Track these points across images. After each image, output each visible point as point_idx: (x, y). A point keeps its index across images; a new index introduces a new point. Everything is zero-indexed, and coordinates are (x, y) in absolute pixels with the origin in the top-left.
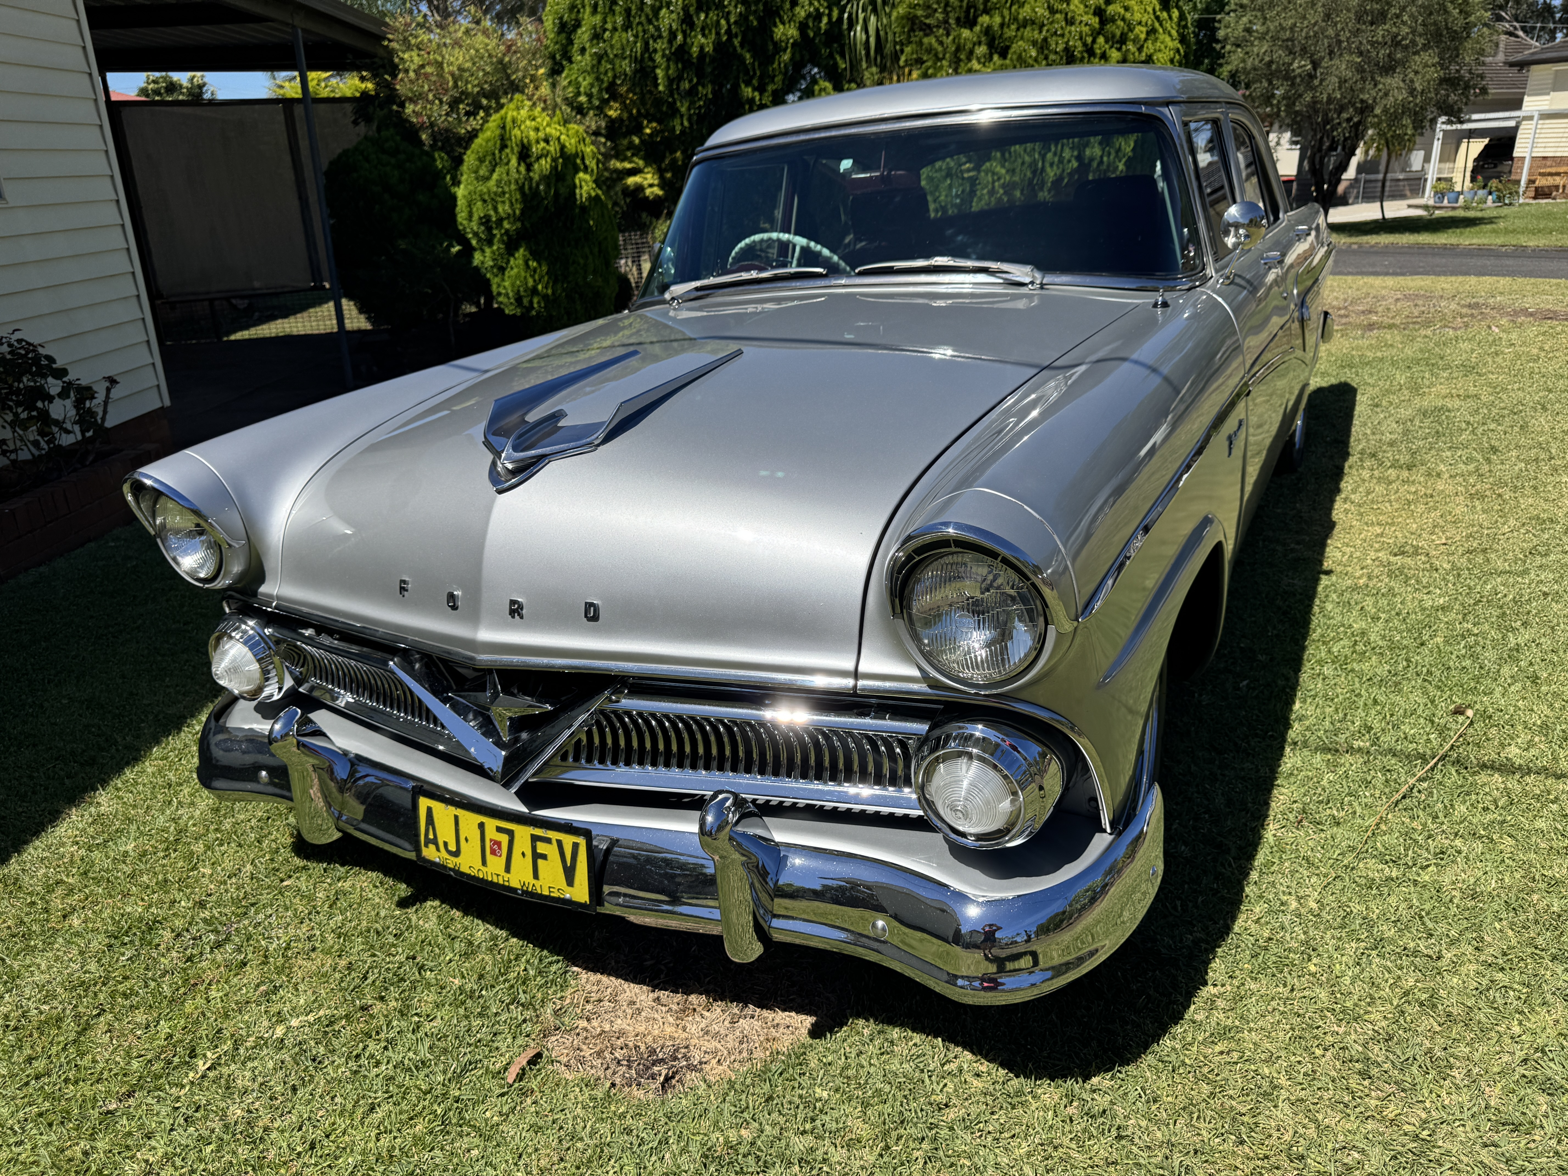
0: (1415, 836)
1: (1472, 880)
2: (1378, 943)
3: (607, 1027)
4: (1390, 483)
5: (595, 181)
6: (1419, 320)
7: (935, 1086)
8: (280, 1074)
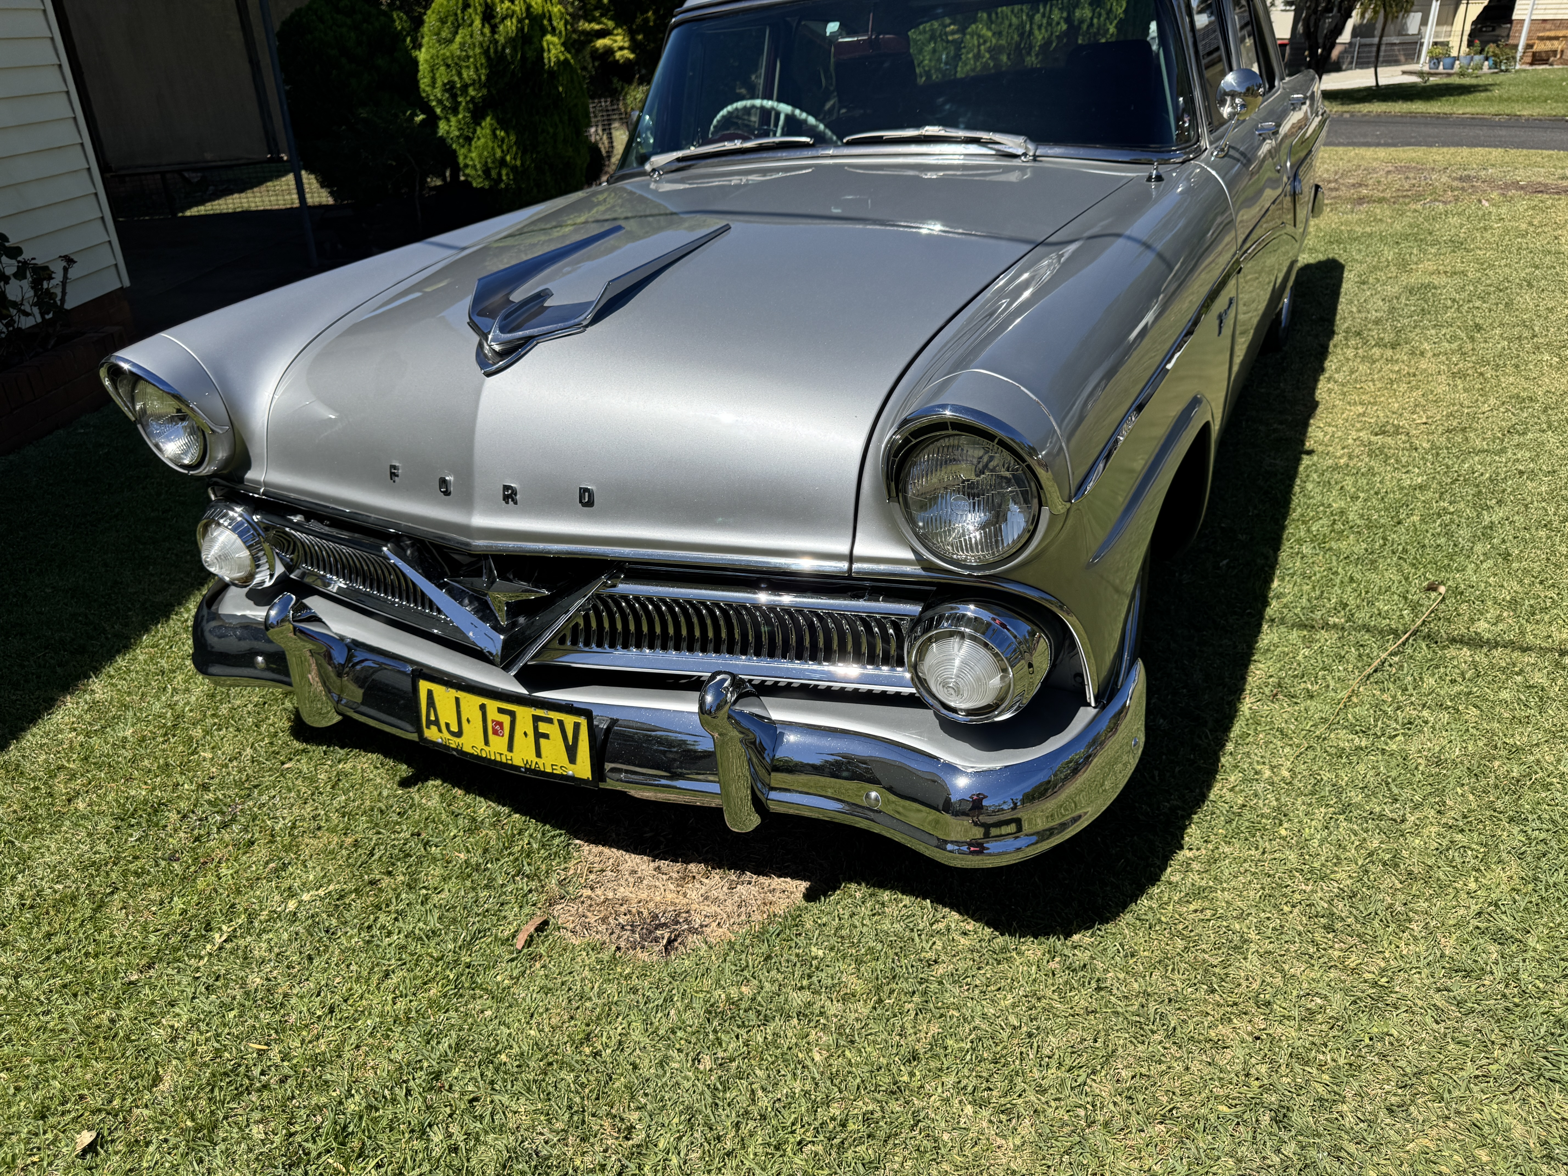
0: (1385, 708)
1: (1437, 749)
2: (1346, 808)
3: (610, 895)
4: (1374, 362)
5: (563, 44)
6: (1409, 193)
7: (924, 944)
8: (296, 945)
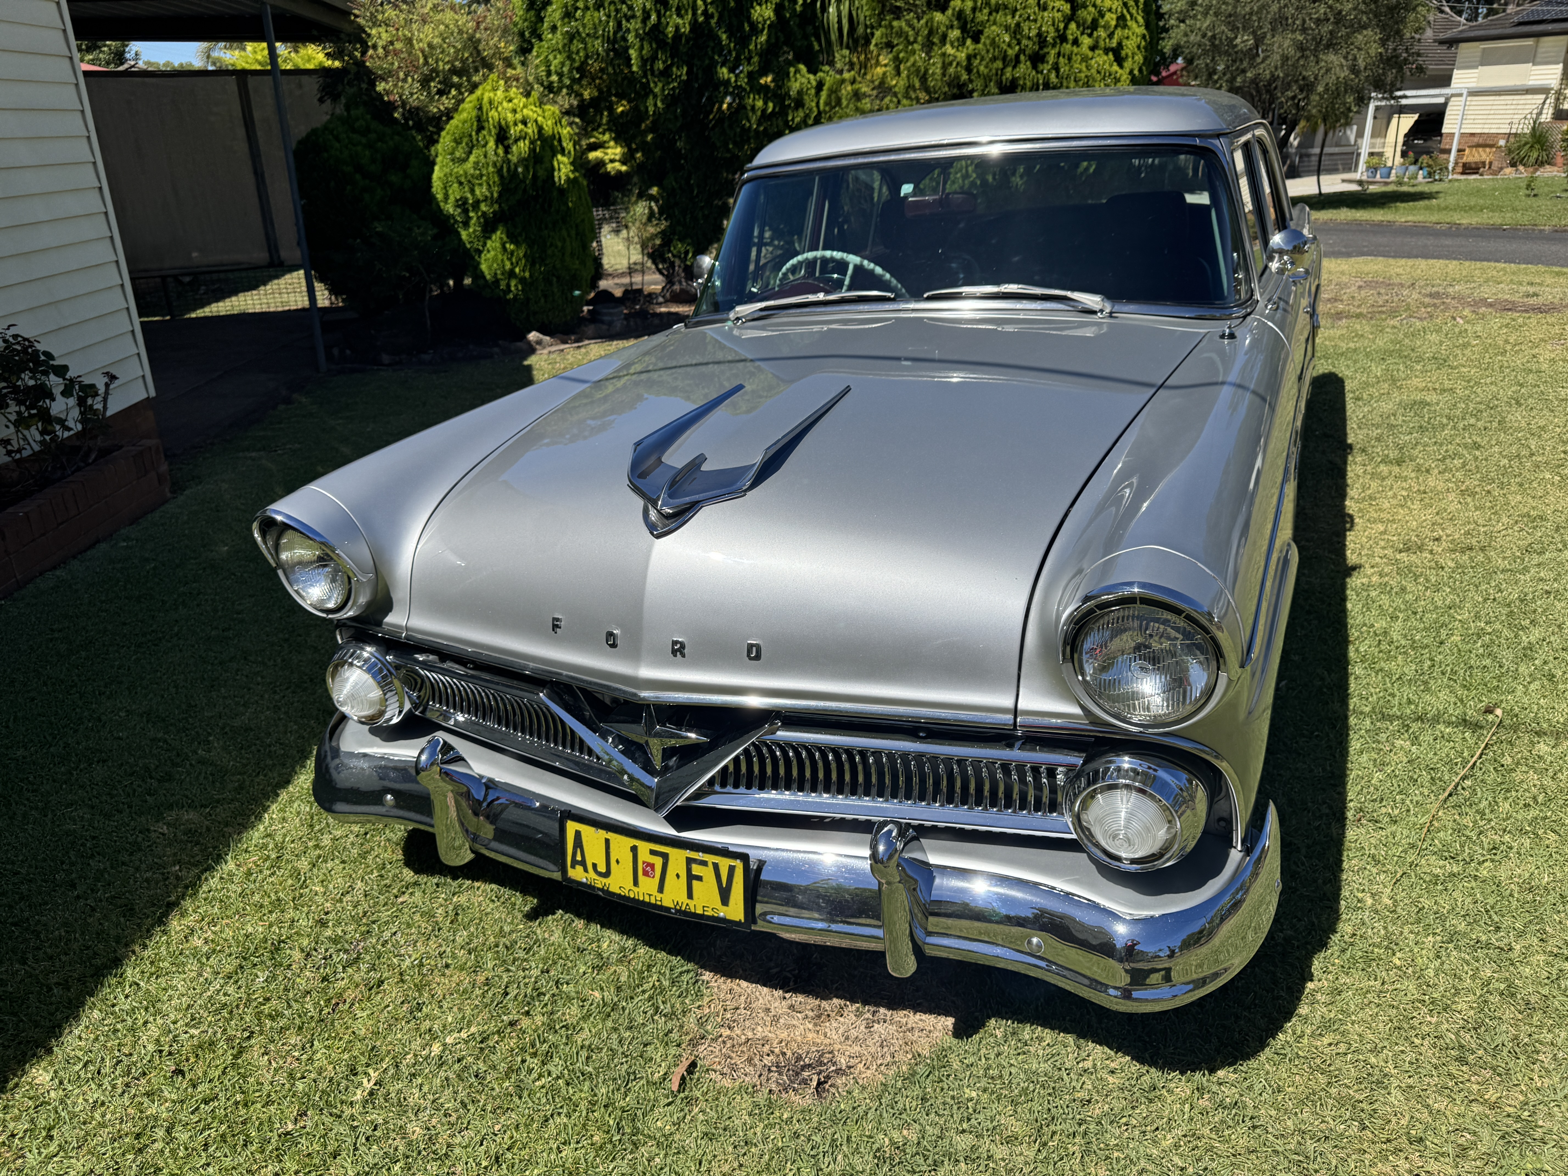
0: (1467, 833)
1: (1527, 875)
2: (1452, 937)
3: (750, 1035)
4: (1383, 479)
5: (572, 164)
6: (1384, 309)
7: (1074, 1084)
8: (448, 1092)
